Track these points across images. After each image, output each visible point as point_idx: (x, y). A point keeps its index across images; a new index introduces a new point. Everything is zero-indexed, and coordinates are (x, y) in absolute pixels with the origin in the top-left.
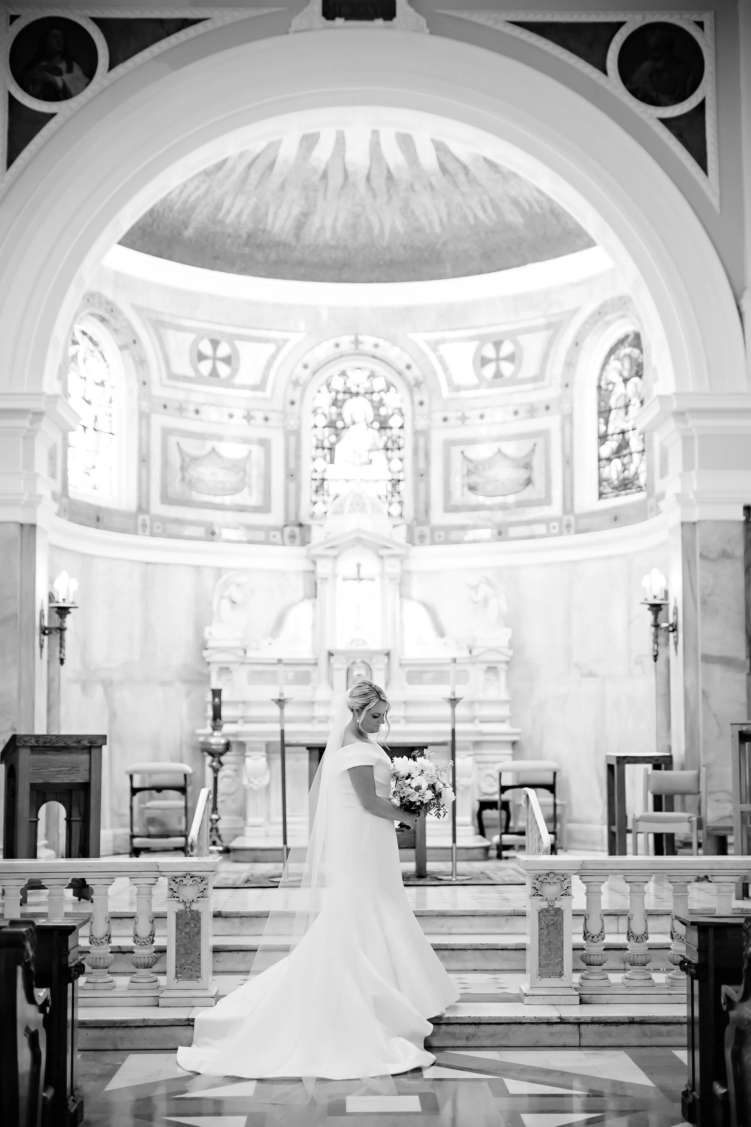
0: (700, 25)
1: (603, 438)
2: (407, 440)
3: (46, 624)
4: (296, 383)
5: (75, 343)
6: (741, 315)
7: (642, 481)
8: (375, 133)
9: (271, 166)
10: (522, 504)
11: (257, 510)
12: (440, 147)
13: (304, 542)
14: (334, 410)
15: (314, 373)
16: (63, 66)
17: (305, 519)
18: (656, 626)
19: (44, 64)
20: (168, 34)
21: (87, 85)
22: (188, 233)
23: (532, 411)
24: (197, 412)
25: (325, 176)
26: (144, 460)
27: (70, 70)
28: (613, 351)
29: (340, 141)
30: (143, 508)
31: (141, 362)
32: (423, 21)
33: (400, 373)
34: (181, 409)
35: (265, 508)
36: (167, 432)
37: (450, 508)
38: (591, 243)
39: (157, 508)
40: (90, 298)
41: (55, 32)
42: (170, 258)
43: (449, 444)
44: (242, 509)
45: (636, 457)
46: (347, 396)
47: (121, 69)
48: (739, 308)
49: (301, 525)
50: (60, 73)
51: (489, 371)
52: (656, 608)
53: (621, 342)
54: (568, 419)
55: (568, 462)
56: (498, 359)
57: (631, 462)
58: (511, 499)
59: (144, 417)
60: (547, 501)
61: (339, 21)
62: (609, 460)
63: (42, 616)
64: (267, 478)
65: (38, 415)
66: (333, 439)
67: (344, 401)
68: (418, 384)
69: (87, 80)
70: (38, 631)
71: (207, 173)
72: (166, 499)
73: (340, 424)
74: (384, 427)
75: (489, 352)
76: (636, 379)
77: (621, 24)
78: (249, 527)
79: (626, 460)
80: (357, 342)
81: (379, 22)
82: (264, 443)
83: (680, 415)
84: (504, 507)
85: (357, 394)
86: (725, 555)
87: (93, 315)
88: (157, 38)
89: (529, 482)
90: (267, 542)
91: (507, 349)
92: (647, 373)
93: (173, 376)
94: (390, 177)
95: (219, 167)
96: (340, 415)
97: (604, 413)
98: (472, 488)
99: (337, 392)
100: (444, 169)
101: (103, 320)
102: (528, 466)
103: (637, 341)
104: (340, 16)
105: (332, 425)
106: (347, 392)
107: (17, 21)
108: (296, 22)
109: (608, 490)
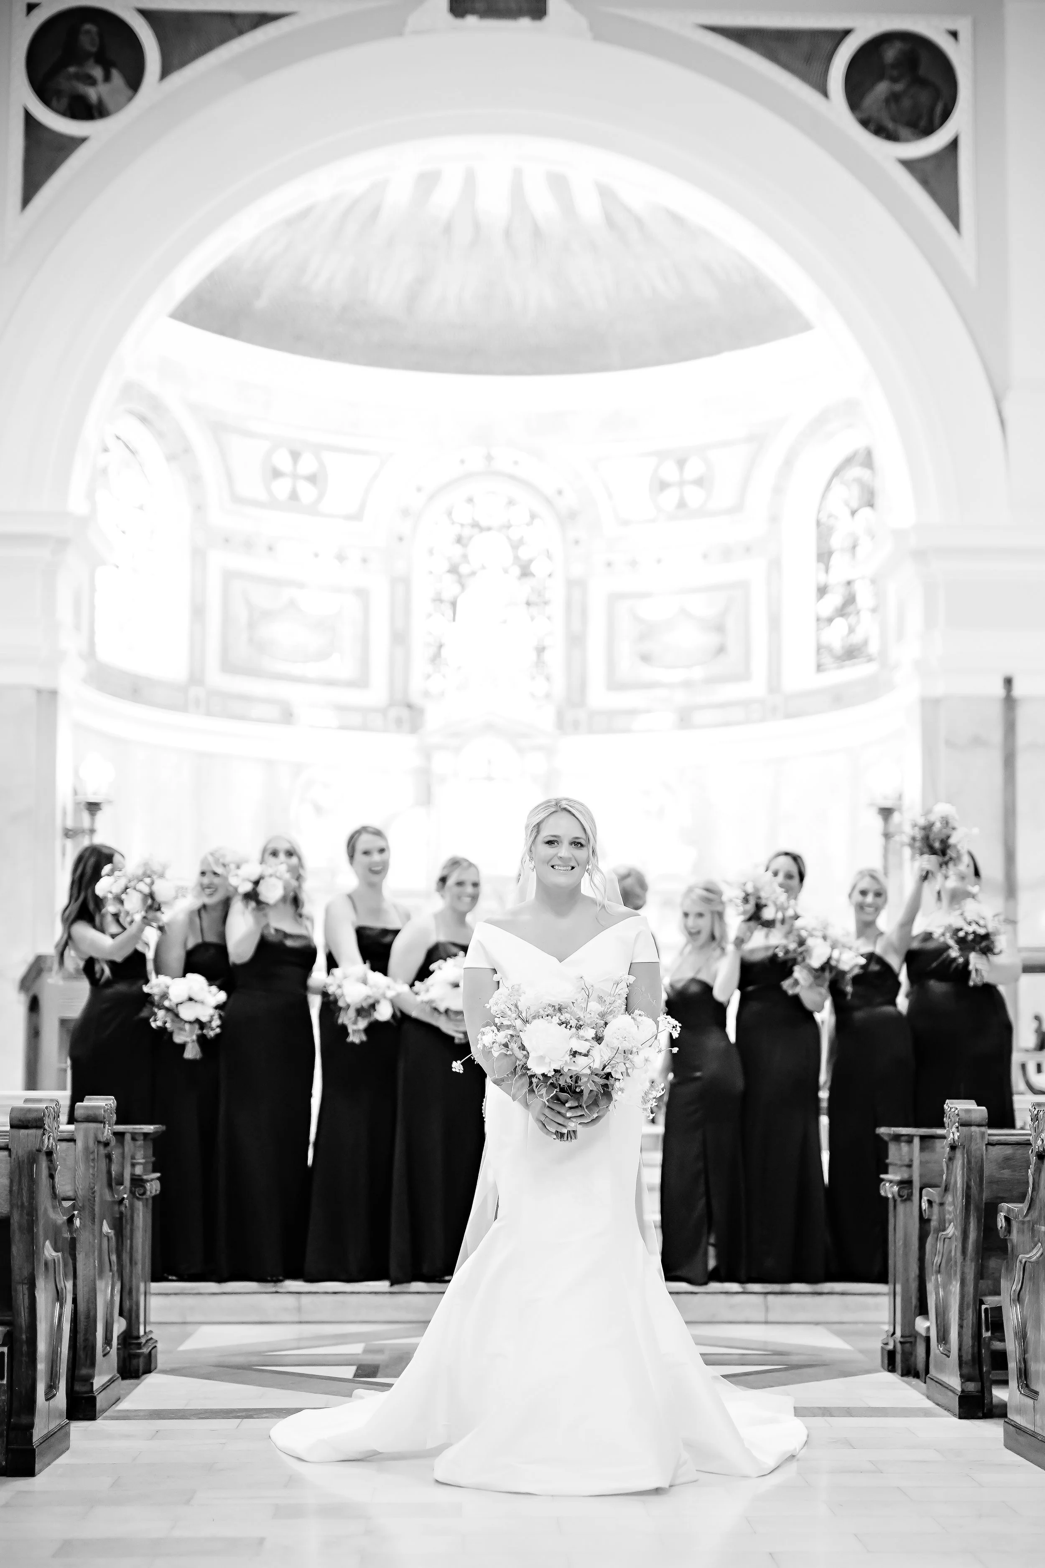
0: (954, 34)
1: (822, 591)
2: (556, 593)
3: (70, 824)
4: (405, 513)
5: (106, 450)
6: (1002, 422)
7: (873, 648)
8: (518, 173)
9: (376, 212)
10: (712, 681)
11: (350, 684)
12: (606, 193)
13: (414, 728)
14: (458, 550)
15: (432, 497)
16: (97, 72)
17: (416, 698)
18: (887, 836)
19: (72, 70)
20: (241, 32)
21: (130, 99)
22: (261, 304)
23: (727, 554)
24: (270, 549)
25: (448, 229)
26: (198, 612)
27: (107, 78)
28: (836, 473)
29: (470, 180)
30: (196, 678)
31: (195, 479)
32: (583, 22)
33: (548, 501)
34: (248, 545)
35: (361, 682)
36: (229, 576)
37: (615, 685)
38: (806, 326)
39: (216, 678)
40: (129, 390)
41: (88, 27)
42: (235, 335)
43: (614, 598)
44: (330, 683)
45: (865, 616)
46: (476, 530)
47: (178, 78)
48: (1000, 413)
49: (410, 706)
50: (92, 82)
51: (670, 498)
52: (886, 813)
53: (849, 461)
54: (775, 565)
55: (775, 623)
56: (682, 483)
57: (858, 622)
58: (697, 673)
59: (198, 555)
60: (745, 676)
61: (471, 20)
62: (830, 620)
63: (65, 813)
64: (365, 641)
65: (62, 543)
66: (456, 588)
67: (471, 538)
68: (573, 515)
69: (129, 92)
70: (59, 833)
71: (289, 223)
72: (228, 667)
73: (464, 569)
74: (526, 573)
75: (670, 472)
76: (867, 510)
77: (847, 33)
78: (341, 708)
79: (852, 619)
80: (489, 458)
81: (525, 22)
82: (362, 594)
83: (920, 555)
84: (687, 684)
85: (489, 529)
86: (977, 741)
87: (132, 413)
88: (224, 39)
89: (721, 650)
90: (364, 727)
91: (694, 469)
92: (879, 501)
93: (238, 499)
94: (537, 233)
95: (304, 214)
96: (465, 557)
97: (824, 556)
98: (646, 658)
99: (462, 525)
100: (610, 222)
101: (143, 420)
102: (720, 628)
103: (867, 459)
104: (473, 12)
105: (454, 570)
106: (475, 525)
107: (35, 12)
108: (414, 20)
109: (827, 660)
